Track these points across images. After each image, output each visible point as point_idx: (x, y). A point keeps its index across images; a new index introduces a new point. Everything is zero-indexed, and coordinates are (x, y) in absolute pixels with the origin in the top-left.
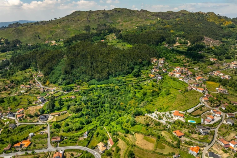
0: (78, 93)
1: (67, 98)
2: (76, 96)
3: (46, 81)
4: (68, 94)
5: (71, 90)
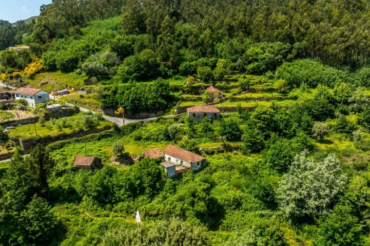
0: (217, 127)
1: (125, 159)
2: (201, 147)
3: (30, 61)
4: (135, 133)
5: (165, 109)
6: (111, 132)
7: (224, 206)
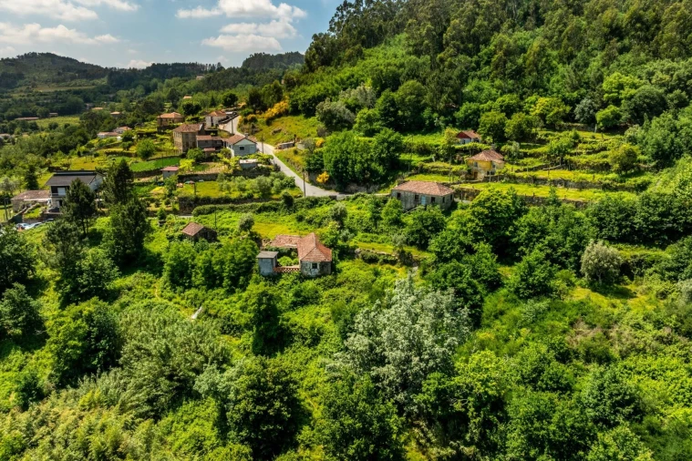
5: (382, 182)
6: (278, 205)
7: (295, 334)
